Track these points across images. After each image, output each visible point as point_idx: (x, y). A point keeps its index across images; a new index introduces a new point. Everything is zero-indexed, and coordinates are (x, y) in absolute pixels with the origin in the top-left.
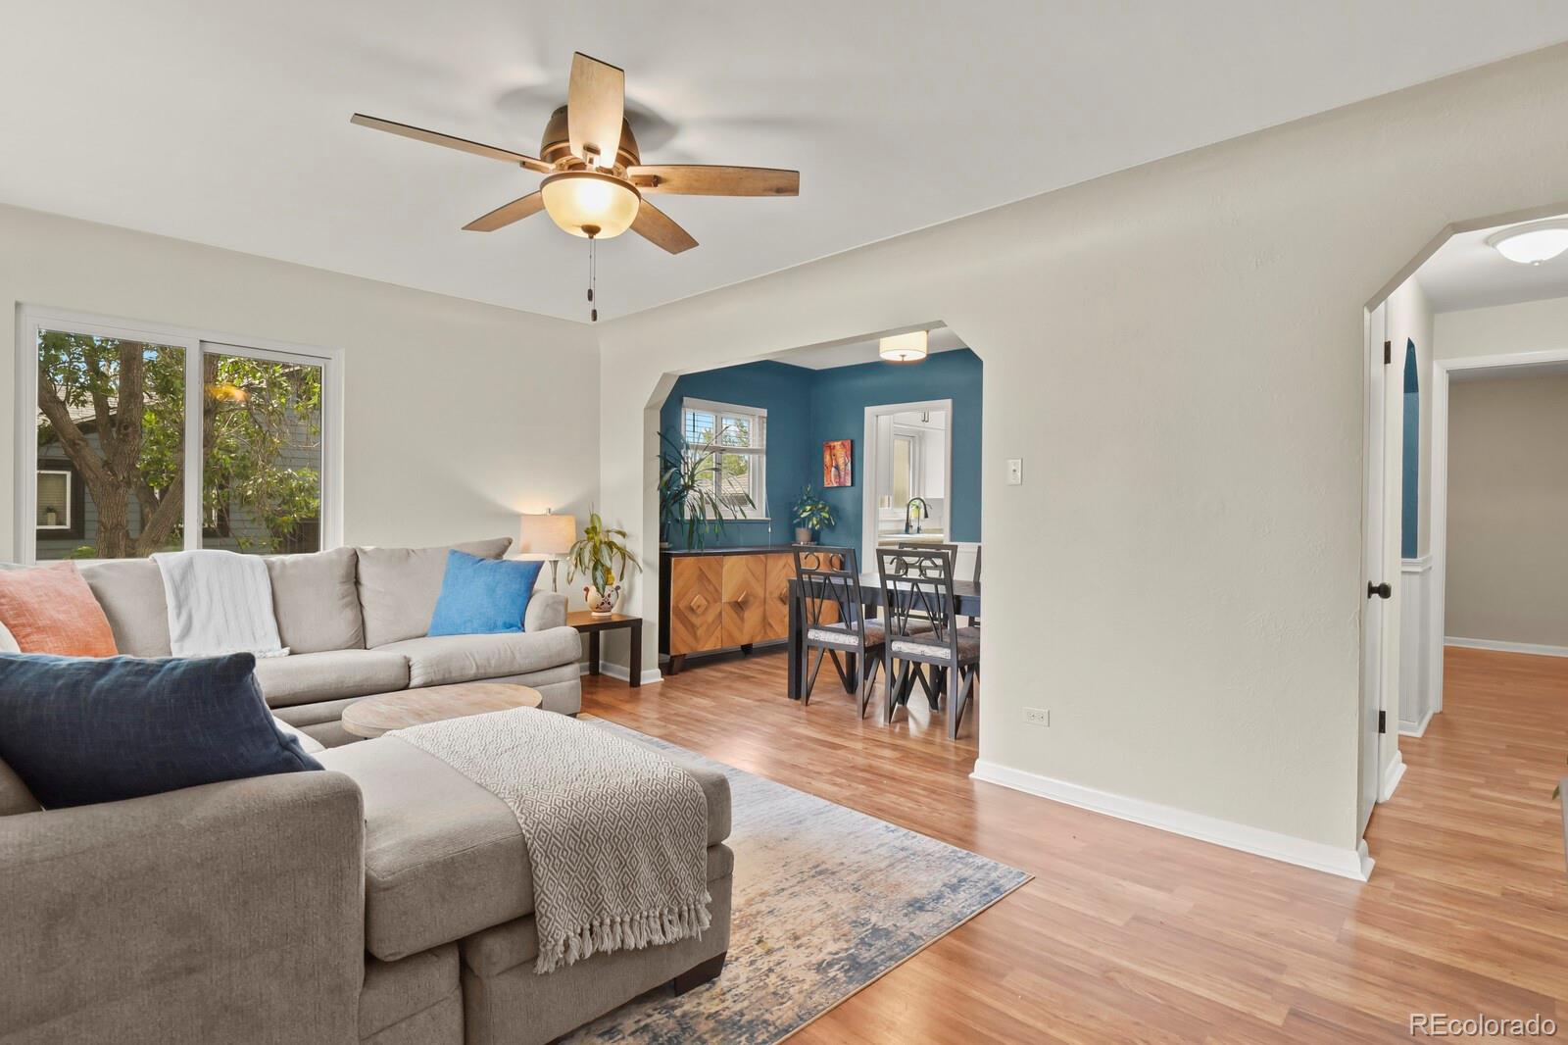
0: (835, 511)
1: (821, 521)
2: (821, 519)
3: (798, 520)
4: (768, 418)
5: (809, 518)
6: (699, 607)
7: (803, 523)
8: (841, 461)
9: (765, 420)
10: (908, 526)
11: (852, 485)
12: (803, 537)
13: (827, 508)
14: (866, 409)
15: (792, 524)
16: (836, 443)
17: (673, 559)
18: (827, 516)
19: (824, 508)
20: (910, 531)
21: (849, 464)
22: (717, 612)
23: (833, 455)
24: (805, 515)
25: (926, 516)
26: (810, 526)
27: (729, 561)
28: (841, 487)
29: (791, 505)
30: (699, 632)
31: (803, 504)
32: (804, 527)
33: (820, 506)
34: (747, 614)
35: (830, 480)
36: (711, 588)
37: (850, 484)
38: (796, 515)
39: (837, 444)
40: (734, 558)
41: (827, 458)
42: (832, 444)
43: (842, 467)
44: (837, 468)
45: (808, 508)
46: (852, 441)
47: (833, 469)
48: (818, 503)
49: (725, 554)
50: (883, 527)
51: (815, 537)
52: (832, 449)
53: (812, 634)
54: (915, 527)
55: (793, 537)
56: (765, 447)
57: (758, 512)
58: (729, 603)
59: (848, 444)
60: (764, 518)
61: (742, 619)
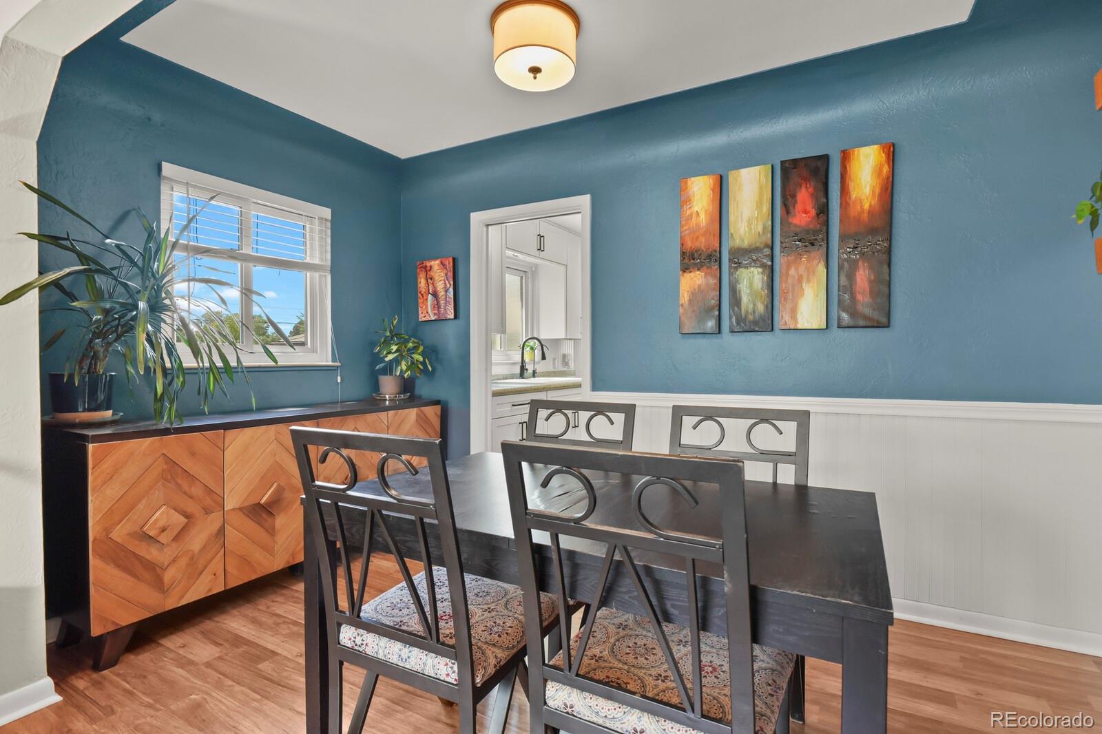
0: (432, 352)
1: (413, 364)
2: (413, 363)
3: (383, 365)
4: (332, 221)
5: (397, 361)
6: (163, 530)
7: (389, 369)
8: (440, 286)
9: (329, 224)
10: (523, 368)
11: (456, 317)
12: (389, 387)
13: (421, 349)
14: (472, 215)
15: (375, 370)
16: (433, 263)
17: (91, 447)
18: (421, 359)
19: (415, 348)
20: (526, 374)
21: (451, 290)
22: (216, 526)
23: (430, 279)
24: (390, 357)
25: (544, 358)
26: (398, 374)
27: (238, 440)
28: (441, 320)
29: (373, 344)
30: (167, 577)
31: (387, 343)
32: (391, 374)
33: (411, 345)
34: (280, 521)
35: (427, 312)
36: (197, 491)
37: (452, 316)
38: (377, 359)
39: (435, 264)
40: (249, 432)
41: (422, 283)
42: (428, 264)
43: (441, 293)
44: (435, 295)
45: (394, 348)
46: (454, 260)
47: (430, 297)
48: (407, 341)
49: (227, 427)
50: (496, 370)
51: (407, 386)
52: (428, 270)
53: (348, 635)
54: (530, 371)
55: (376, 387)
56: (329, 263)
57: (321, 354)
58: (240, 509)
59: (450, 265)
60: (330, 363)
61: (271, 532)
